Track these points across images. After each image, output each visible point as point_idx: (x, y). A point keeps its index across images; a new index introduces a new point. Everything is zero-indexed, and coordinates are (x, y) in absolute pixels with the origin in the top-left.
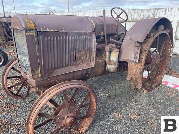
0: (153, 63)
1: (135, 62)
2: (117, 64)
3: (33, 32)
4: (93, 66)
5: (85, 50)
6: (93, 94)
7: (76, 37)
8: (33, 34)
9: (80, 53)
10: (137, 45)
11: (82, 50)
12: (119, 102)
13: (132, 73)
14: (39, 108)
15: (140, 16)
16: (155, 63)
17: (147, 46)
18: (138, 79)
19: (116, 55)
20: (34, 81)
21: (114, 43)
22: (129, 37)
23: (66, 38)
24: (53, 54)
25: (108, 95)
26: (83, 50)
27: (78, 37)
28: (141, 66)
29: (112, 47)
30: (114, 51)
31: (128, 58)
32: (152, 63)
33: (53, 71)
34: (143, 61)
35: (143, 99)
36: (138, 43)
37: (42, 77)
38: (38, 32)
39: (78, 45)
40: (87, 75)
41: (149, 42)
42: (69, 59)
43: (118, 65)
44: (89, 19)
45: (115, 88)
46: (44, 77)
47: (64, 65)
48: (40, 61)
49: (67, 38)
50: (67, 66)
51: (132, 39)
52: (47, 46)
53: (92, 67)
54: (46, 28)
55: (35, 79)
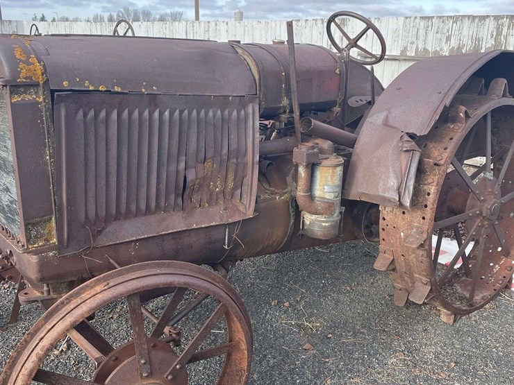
0: (472, 211)
1: (401, 205)
2: (337, 212)
3: (36, 93)
4: (250, 214)
5: (219, 158)
6: (237, 312)
7: (186, 112)
8: (37, 99)
9: (200, 166)
10: (407, 146)
11: (209, 156)
12: (345, 352)
13: (393, 246)
14: (39, 351)
15: (447, 42)
16: (481, 213)
17: (446, 149)
18: (415, 269)
19: (332, 178)
20: (34, 259)
21: (326, 136)
22: (382, 116)
23: (151, 114)
24: (104, 167)
25: (306, 324)
26: (212, 158)
27: (195, 113)
28: (422, 220)
29: (319, 149)
30: (325, 163)
31: (377, 190)
32: (467, 212)
33: (103, 229)
34: (429, 204)
35: (436, 343)
36: (410, 140)
37: (60, 247)
38: (53, 92)
39: (194, 139)
40: (226, 247)
41: (452, 134)
42: (163, 186)
43: (341, 213)
44: (240, 51)
45: (338, 301)
46: (68, 246)
47: (143, 206)
48: (58, 192)
49: (156, 114)
50: (154, 213)
51: (390, 124)
52: (82, 142)
53: (245, 218)
54: (83, 81)
55: (36, 253)
